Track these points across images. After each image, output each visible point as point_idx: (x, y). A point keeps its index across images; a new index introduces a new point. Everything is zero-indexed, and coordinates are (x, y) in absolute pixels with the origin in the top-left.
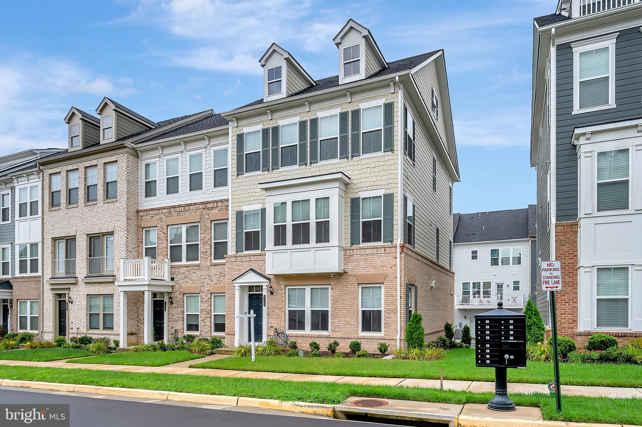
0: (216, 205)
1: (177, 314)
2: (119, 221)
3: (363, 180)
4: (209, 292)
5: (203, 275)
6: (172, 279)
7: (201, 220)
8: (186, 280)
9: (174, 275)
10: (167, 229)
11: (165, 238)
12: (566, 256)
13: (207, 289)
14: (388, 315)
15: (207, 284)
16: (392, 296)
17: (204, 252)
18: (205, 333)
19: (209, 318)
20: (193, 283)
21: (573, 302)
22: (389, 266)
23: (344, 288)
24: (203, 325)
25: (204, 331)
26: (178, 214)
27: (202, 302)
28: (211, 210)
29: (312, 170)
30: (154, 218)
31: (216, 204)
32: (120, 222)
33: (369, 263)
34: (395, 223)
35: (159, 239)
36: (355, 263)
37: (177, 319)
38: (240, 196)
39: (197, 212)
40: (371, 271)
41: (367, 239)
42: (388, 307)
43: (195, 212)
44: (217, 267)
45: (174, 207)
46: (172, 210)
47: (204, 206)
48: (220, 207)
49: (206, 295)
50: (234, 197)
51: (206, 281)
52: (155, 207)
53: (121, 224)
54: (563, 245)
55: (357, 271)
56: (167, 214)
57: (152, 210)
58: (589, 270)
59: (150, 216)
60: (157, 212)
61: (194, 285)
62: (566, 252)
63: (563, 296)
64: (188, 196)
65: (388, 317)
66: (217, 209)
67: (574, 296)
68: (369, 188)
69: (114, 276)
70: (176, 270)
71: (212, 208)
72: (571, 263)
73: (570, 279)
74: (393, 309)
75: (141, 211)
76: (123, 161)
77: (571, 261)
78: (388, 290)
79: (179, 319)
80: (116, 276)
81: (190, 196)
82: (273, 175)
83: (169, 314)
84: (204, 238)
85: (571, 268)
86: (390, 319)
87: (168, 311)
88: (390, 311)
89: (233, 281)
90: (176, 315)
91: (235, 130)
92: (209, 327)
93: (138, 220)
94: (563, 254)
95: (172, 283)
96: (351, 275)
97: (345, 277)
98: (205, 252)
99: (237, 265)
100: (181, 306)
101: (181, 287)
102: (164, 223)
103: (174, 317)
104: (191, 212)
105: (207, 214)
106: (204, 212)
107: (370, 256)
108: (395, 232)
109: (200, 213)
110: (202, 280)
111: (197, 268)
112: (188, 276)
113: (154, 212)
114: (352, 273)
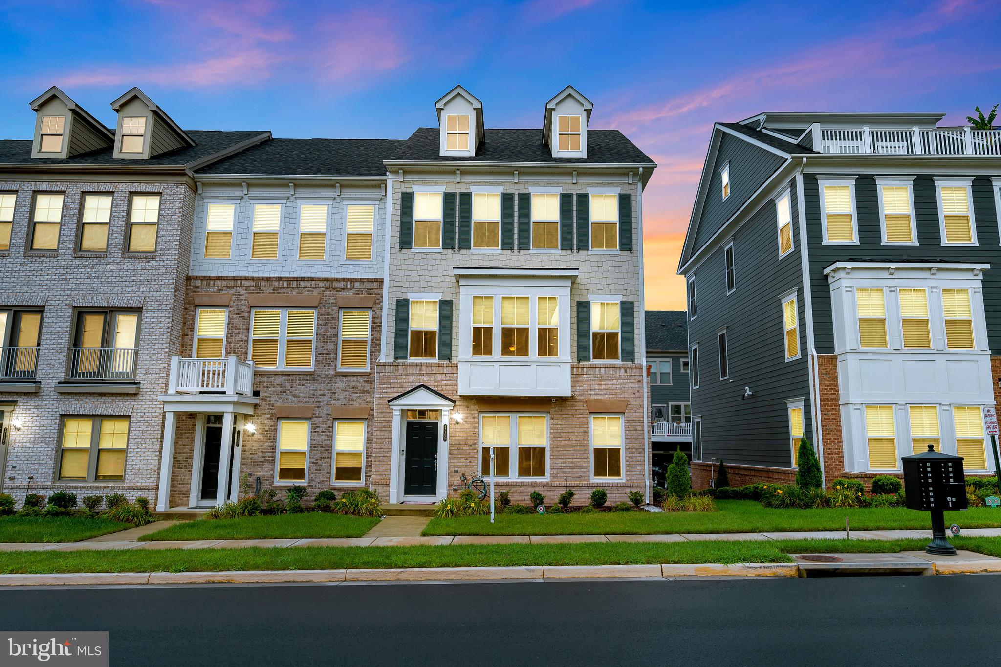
0: (351, 286)
1: (262, 452)
2: (156, 290)
3: (594, 280)
4: (330, 416)
5: (320, 390)
6: (256, 393)
7: (321, 305)
8: (284, 395)
9: (260, 387)
10: (250, 312)
11: (245, 327)
12: (828, 391)
13: (325, 411)
14: (632, 455)
15: (327, 405)
16: (636, 430)
17: (323, 354)
18: (319, 483)
19: (328, 458)
20: (299, 402)
21: (838, 441)
22: (631, 391)
23: (570, 418)
24: (316, 470)
25: (318, 480)
26: (274, 291)
27: (316, 432)
28: (341, 292)
29: (521, 258)
30: (224, 292)
31: (351, 283)
32: (158, 293)
33: (604, 386)
34: (636, 338)
35: (232, 327)
36: (584, 386)
37: (262, 459)
38: (404, 279)
39: (313, 291)
40: (608, 397)
41: (599, 355)
42: (632, 445)
43: (308, 291)
44: (348, 378)
45: (269, 279)
46: (263, 283)
47: (327, 284)
48: (357, 289)
49: (324, 422)
50: (393, 278)
51: (324, 399)
52: (225, 274)
53: (162, 296)
54: (825, 379)
55: (587, 395)
56: (253, 288)
57: (220, 278)
58: (858, 407)
59: (216, 287)
60: (232, 283)
61: (300, 405)
62: (828, 386)
63: (828, 434)
64: (295, 266)
65: (632, 458)
66: (352, 291)
67: (838, 434)
68: (601, 292)
69: (135, 384)
70: (265, 380)
71: (343, 289)
72: (833, 399)
73: (833, 416)
74: (637, 447)
75: (196, 278)
76: (174, 196)
77: (833, 396)
78: (631, 422)
79: (265, 460)
80: (140, 383)
81: (298, 265)
82: (460, 256)
83: (245, 451)
84: (324, 332)
85: (833, 404)
86: (635, 460)
87: (243, 446)
88: (634, 450)
89: (389, 401)
90: (260, 454)
91: (398, 185)
92: (328, 473)
93: (188, 292)
94: (825, 389)
95: (256, 400)
96: (580, 401)
97: (572, 403)
98: (326, 354)
99: (397, 379)
100: (272, 438)
101: (272, 406)
102: (243, 302)
103: (255, 457)
104: (301, 291)
105: (333, 296)
106: (327, 293)
107: (605, 378)
108: (636, 349)
109: (319, 294)
110: (318, 397)
111: (308, 378)
112: (289, 390)
113: (224, 283)
114: (581, 398)
